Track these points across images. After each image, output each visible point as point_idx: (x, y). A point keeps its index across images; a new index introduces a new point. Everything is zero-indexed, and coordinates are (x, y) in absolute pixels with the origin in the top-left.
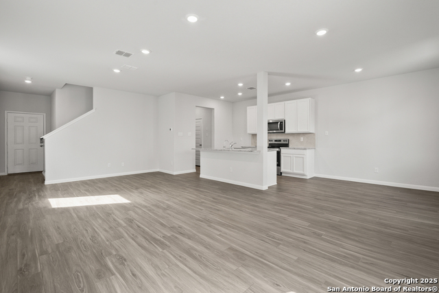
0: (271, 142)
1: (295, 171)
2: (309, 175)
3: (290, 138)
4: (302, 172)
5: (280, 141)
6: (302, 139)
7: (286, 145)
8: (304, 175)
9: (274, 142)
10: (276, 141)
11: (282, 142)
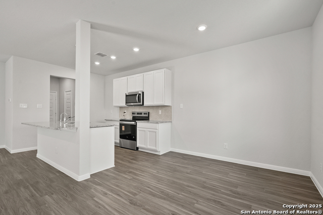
0: (134, 115)
1: (149, 147)
2: (162, 151)
3: (151, 111)
4: (154, 148)
5: (141, 114)
6: (160, 112)
7: (146, 119)
8: (156, 151)
9: (136, 115)
10: (138, 114)
11: (143, 115)
